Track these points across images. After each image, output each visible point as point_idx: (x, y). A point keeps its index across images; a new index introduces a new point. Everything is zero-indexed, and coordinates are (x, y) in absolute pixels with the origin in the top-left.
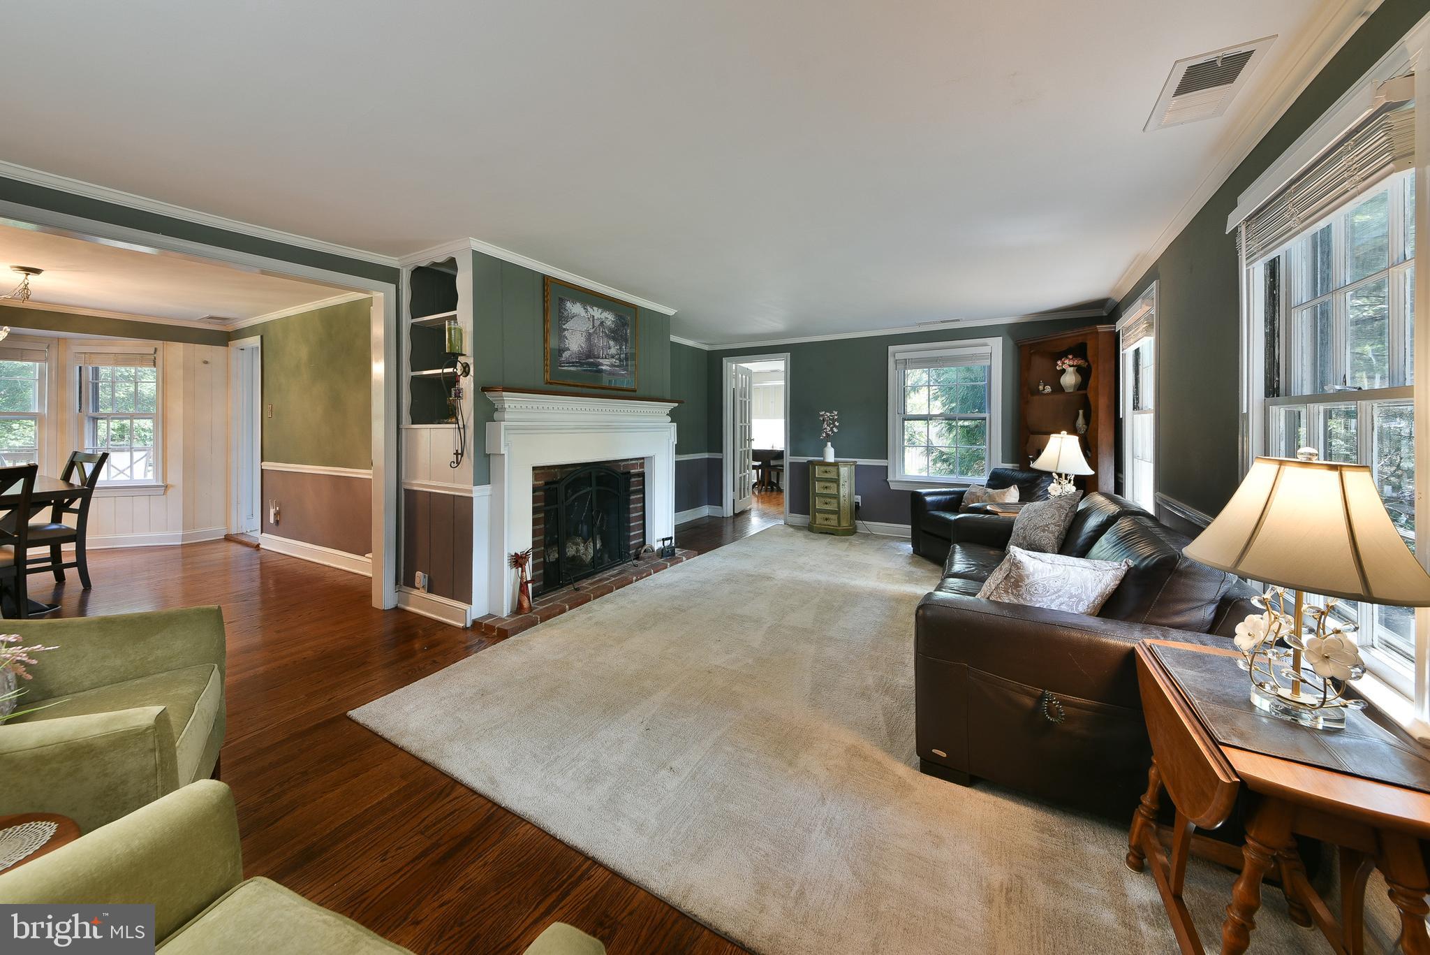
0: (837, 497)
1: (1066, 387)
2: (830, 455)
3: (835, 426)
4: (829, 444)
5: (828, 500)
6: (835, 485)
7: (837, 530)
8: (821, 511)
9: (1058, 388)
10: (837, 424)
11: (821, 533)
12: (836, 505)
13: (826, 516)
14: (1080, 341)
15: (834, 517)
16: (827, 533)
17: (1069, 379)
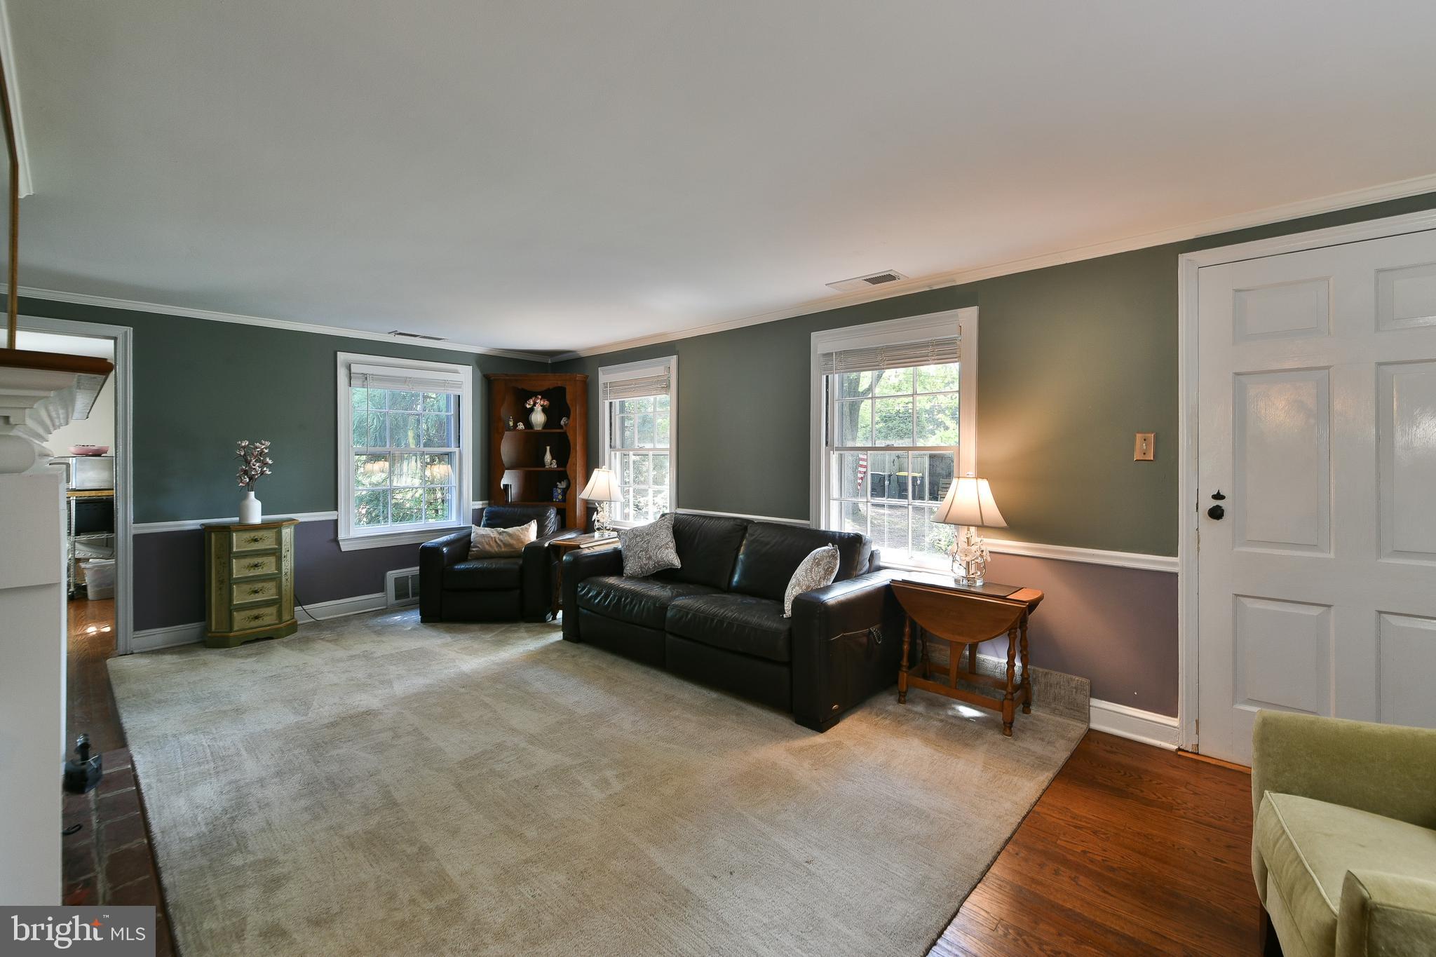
0: (276, 578)
1: (537, 425)
2: (255, 513)
3: (266, 464)
4: (252, 494)
5: (258, 586)
6: (272, 559)
7: (277, 630)
8: (242, 607)
9: (529, 425)
10: (270, 462)
11: (242, 644)
12: (274, 591)
13: (255, 612)
14: (560, 385)
15: (272, 610)
16: (258, 640)
17: (538, 418)
